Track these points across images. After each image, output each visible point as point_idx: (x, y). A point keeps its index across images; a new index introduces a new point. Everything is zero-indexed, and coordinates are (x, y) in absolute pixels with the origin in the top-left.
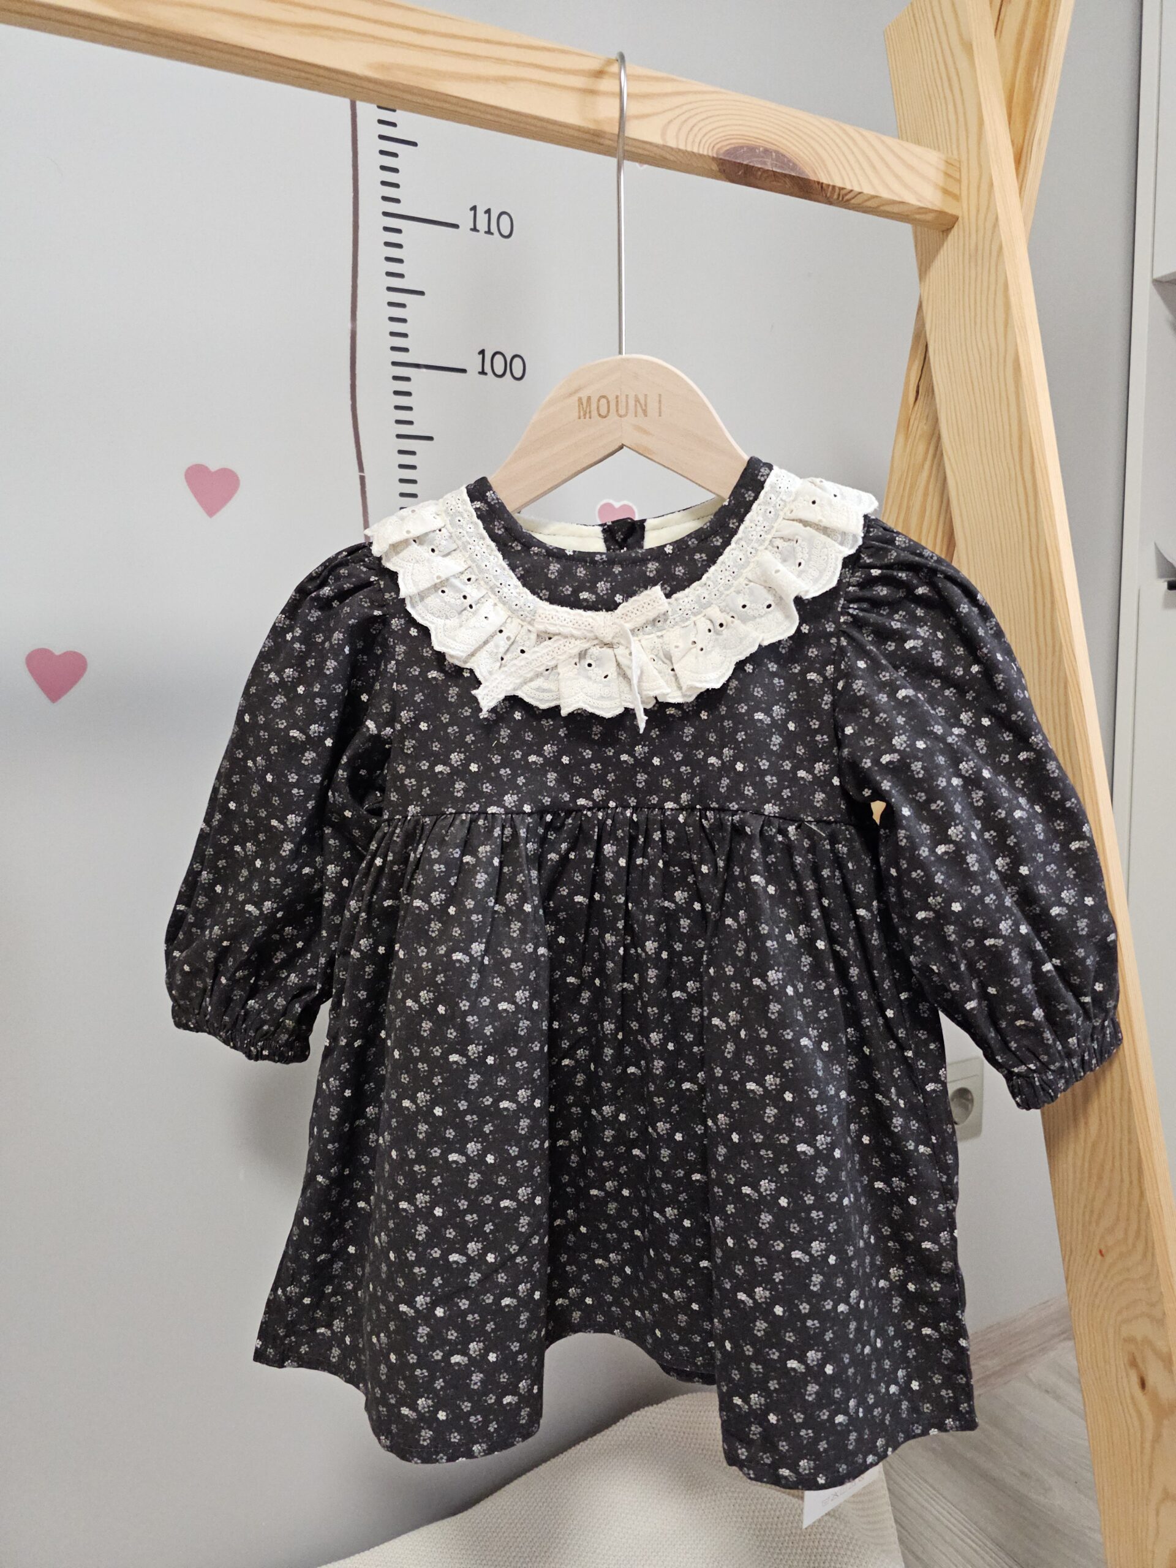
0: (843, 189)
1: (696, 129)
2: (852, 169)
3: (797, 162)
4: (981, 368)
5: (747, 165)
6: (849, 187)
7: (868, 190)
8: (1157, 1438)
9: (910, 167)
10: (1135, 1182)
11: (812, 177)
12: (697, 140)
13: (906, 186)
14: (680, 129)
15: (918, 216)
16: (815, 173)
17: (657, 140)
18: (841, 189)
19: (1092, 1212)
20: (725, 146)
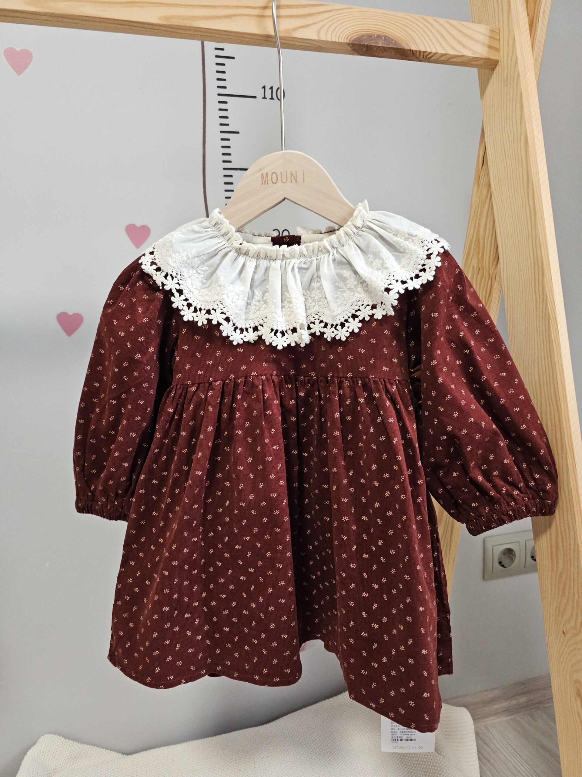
0: (425, 52)
1: (337, 29)
2: (431, 40)
3: (397, 40)
4: (509, 142)
5: (367, 45)
6: (429, 51)
7: (441, 51)
9: (468, 37)
11: (406, 47)
12: (338, 35)
13: (464, 46)
14: (328, 30)
15: (473, 63)
16: (408, 45)
17: (315, 37)
18: (424, 52)
19: (559, 611)
20: (354, 36)
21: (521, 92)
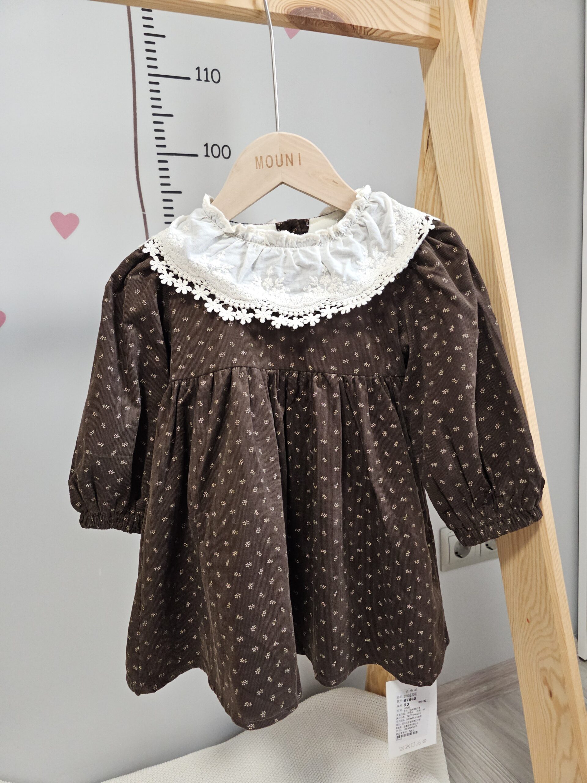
0: (367, 28)
2: (372, 16)
3: (336, 14)
4: (454, 124)
5: (306, 18)
6: (370, 27)
7: (382, 27)
8: (559, 724)
9: (408, 13)
10: (543, 581)
11: (347, 22)
12: (275, 6)
13: (405, 23)
15: (415, 41)
16: (349, 20)
18: (365, 28)
19: (522, 598)
20: (292, 8)
21: (464, 72)
